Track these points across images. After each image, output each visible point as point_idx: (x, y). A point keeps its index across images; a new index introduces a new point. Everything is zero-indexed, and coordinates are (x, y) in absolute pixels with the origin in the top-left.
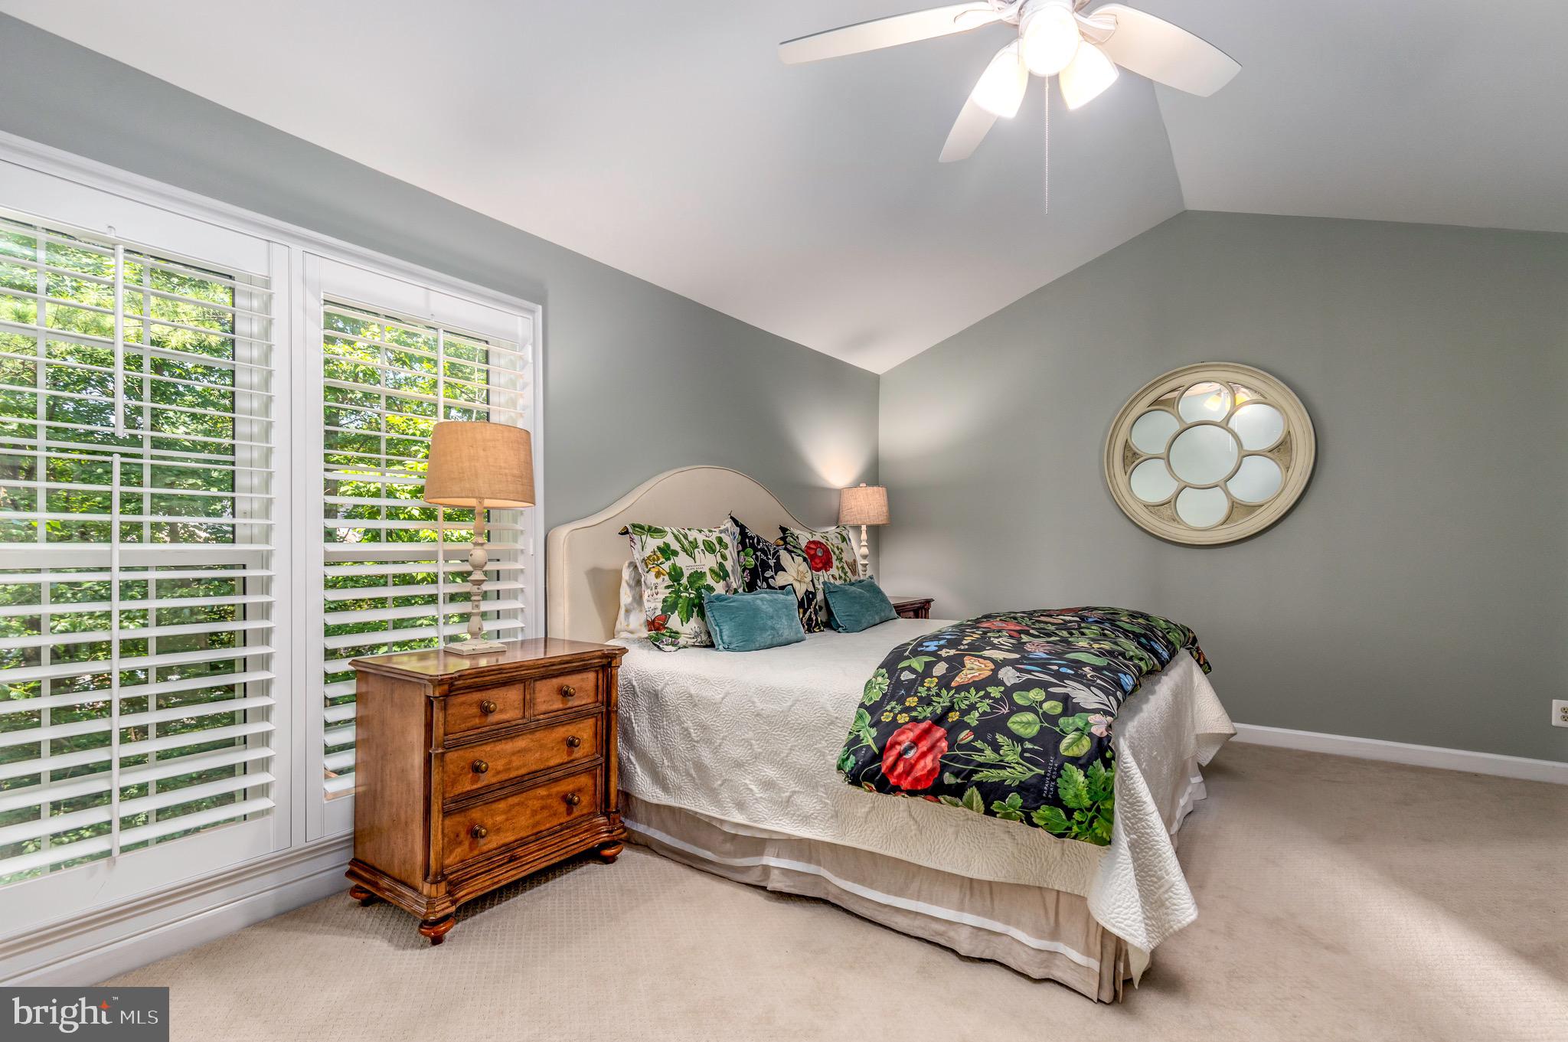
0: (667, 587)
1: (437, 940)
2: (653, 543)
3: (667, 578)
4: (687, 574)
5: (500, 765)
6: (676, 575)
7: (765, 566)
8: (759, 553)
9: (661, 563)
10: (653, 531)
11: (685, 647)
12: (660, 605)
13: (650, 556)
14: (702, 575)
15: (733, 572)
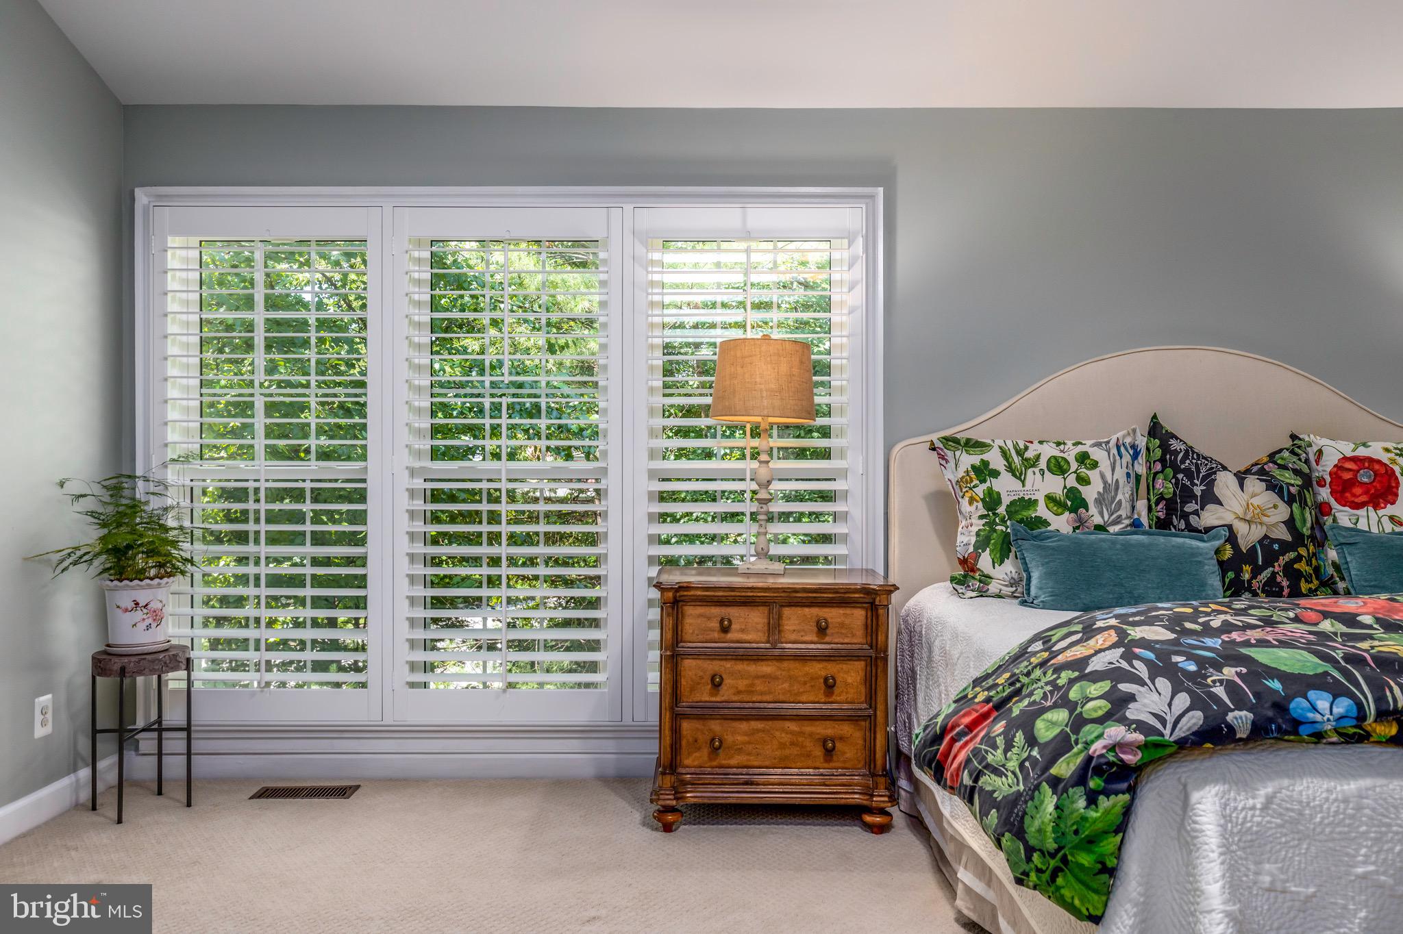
0: (981, 517)
1: (668, 828)
2: (968, 460)
3: (980, 505)
4: (1006, 500)
5: (742, 684)
6: (992, 501)
7: (1187, 495)
8: (1180, 476)
9: (974, 487)
10: (972, 445)
11: (999, 596)
12: (973, 540)
13: (963, 477)
14: (1032, 503)
15: (1099, 501)
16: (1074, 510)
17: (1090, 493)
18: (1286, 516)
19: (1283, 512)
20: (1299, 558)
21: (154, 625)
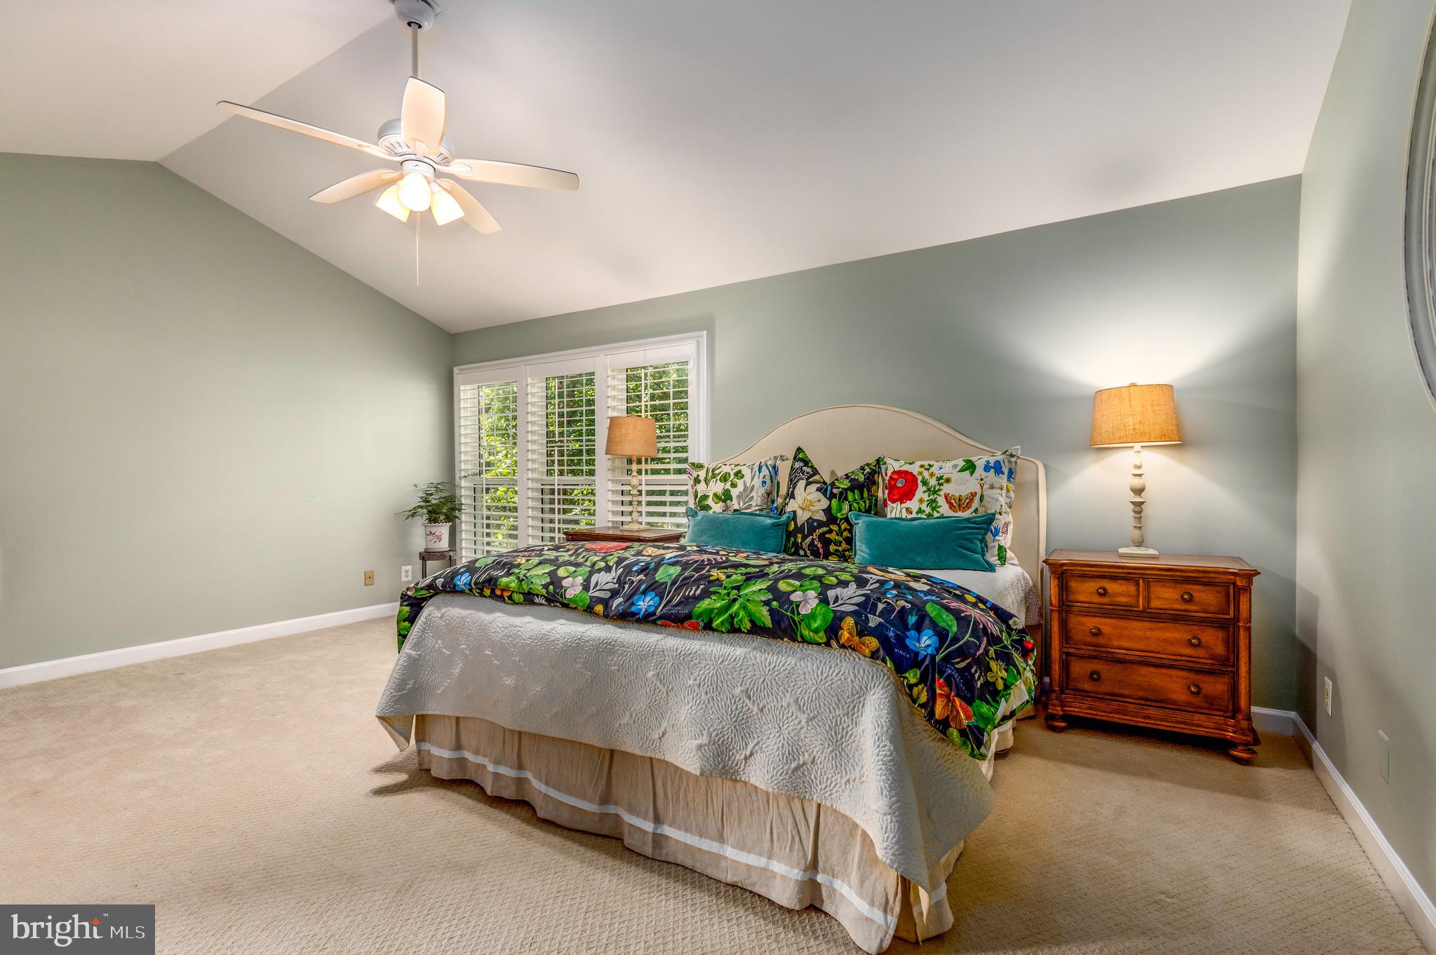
15: (739, 497)
16: (724, 501)
17: (735, 493)
18: (825, 507)
19: (824, 503)
20: (831, 531)
21: (438, 541)
